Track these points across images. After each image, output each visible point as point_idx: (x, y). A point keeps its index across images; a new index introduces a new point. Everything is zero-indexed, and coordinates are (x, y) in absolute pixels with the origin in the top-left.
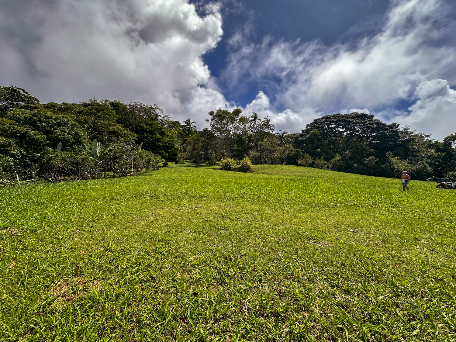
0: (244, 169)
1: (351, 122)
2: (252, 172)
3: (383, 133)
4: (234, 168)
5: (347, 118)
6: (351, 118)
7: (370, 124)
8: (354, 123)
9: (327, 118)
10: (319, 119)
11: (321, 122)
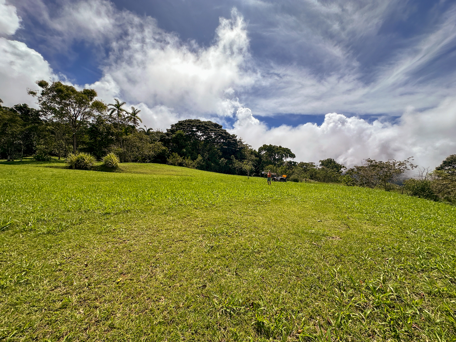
0: (109, 168)
1: (209, 129)
2: (121, 171)
3: (229, 140)
4: (92, 167)
5: (206, 125)
6: (208, 125)
7: (221, 132)
8: (211, 130)
9: (190, 122)
10: (183, 121)
11: (185, 124)
